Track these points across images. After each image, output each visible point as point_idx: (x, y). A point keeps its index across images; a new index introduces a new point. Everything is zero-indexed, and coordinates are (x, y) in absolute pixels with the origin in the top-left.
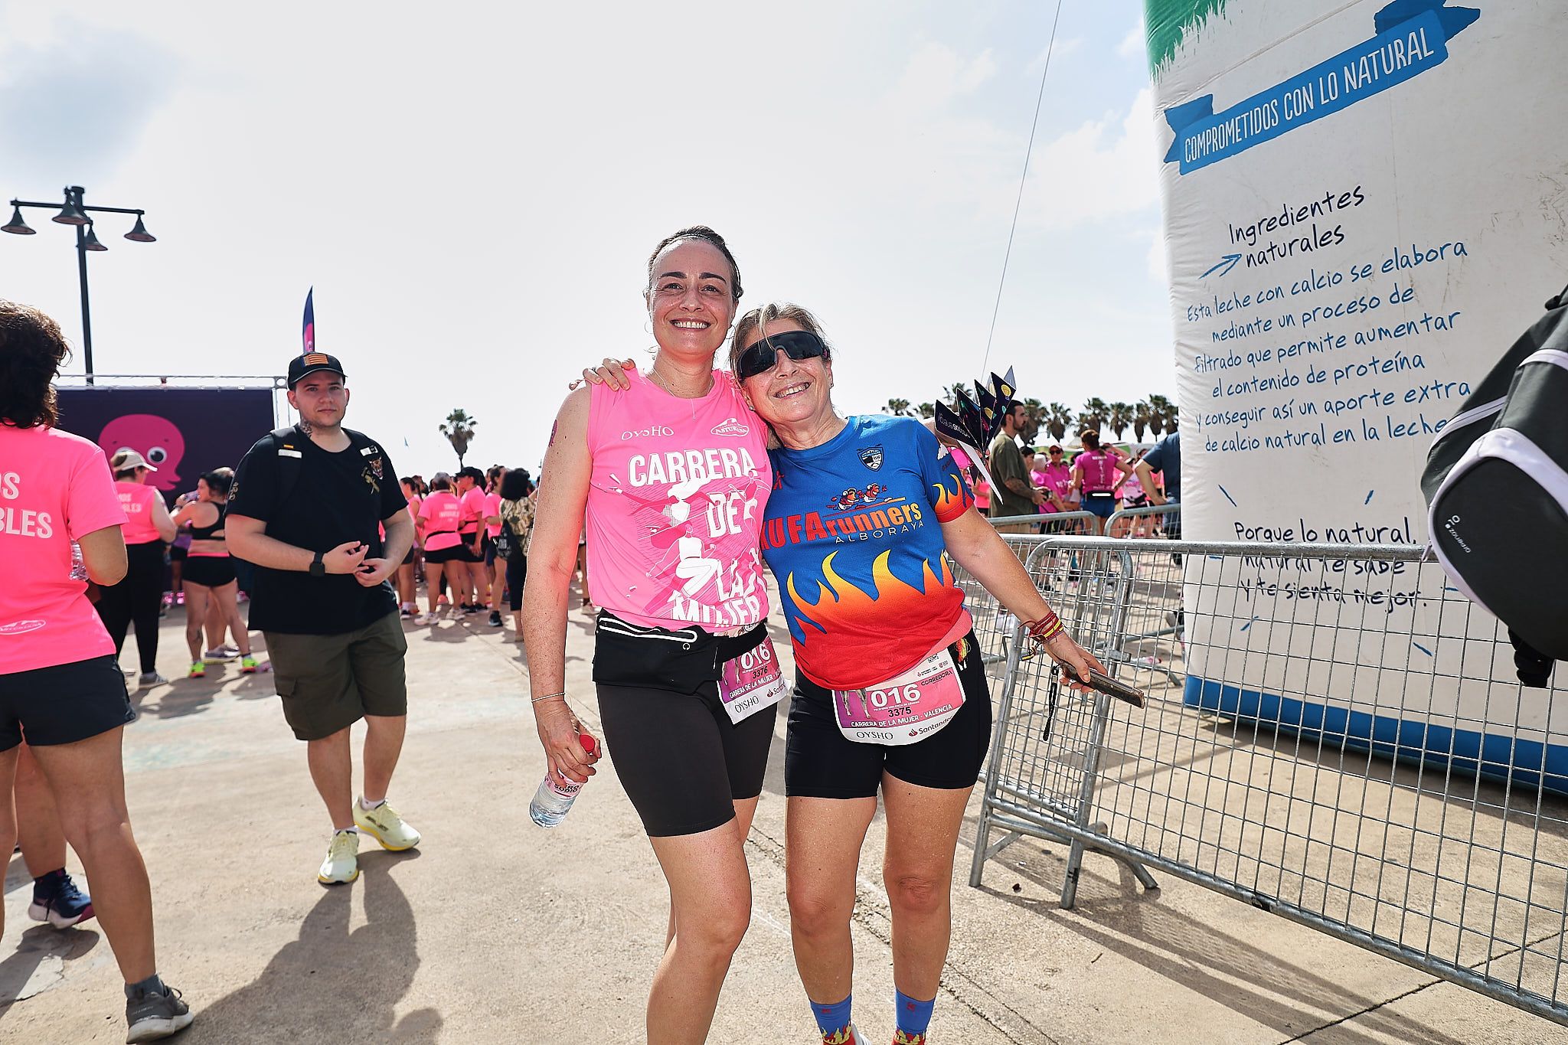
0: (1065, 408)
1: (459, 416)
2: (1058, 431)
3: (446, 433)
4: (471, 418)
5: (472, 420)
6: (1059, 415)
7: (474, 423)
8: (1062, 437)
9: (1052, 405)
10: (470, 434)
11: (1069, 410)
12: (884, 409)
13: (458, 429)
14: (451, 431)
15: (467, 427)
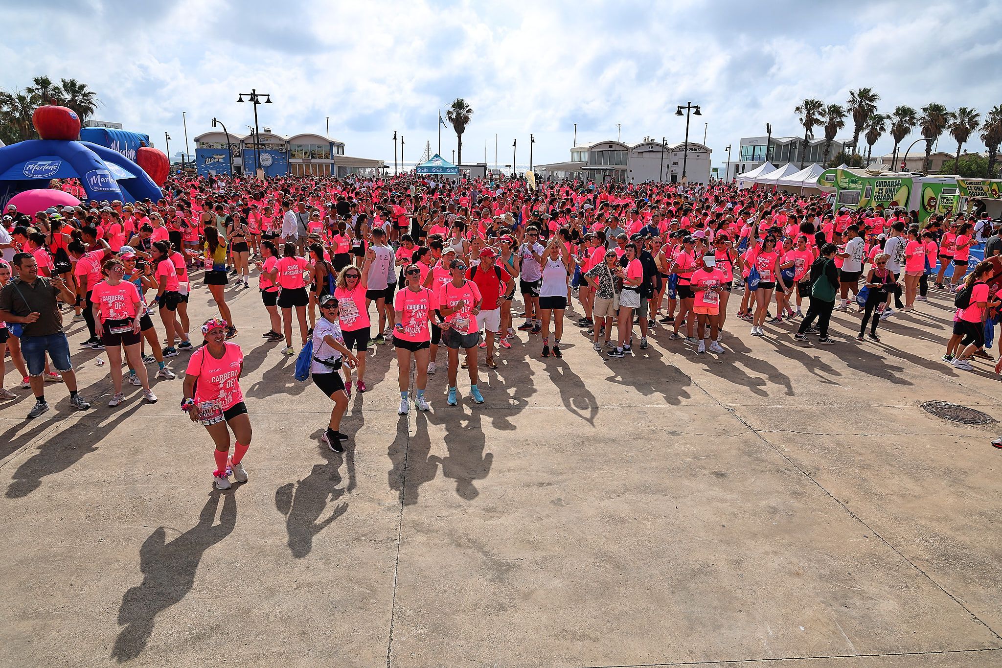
0: (974, 113)
1: (459, 105)
2: (961, 135)
3: (450, 118)
4: (467, 106)
5: (467, 109)
6: (966, 120)
7: (469, 111)
8: (965, 140)
9: (961, 109)
10: (466, 119)
11: (977, 115)
12: (798, 109)
13: (459, 114)
14: (454, 116)
15: (464, 112)
